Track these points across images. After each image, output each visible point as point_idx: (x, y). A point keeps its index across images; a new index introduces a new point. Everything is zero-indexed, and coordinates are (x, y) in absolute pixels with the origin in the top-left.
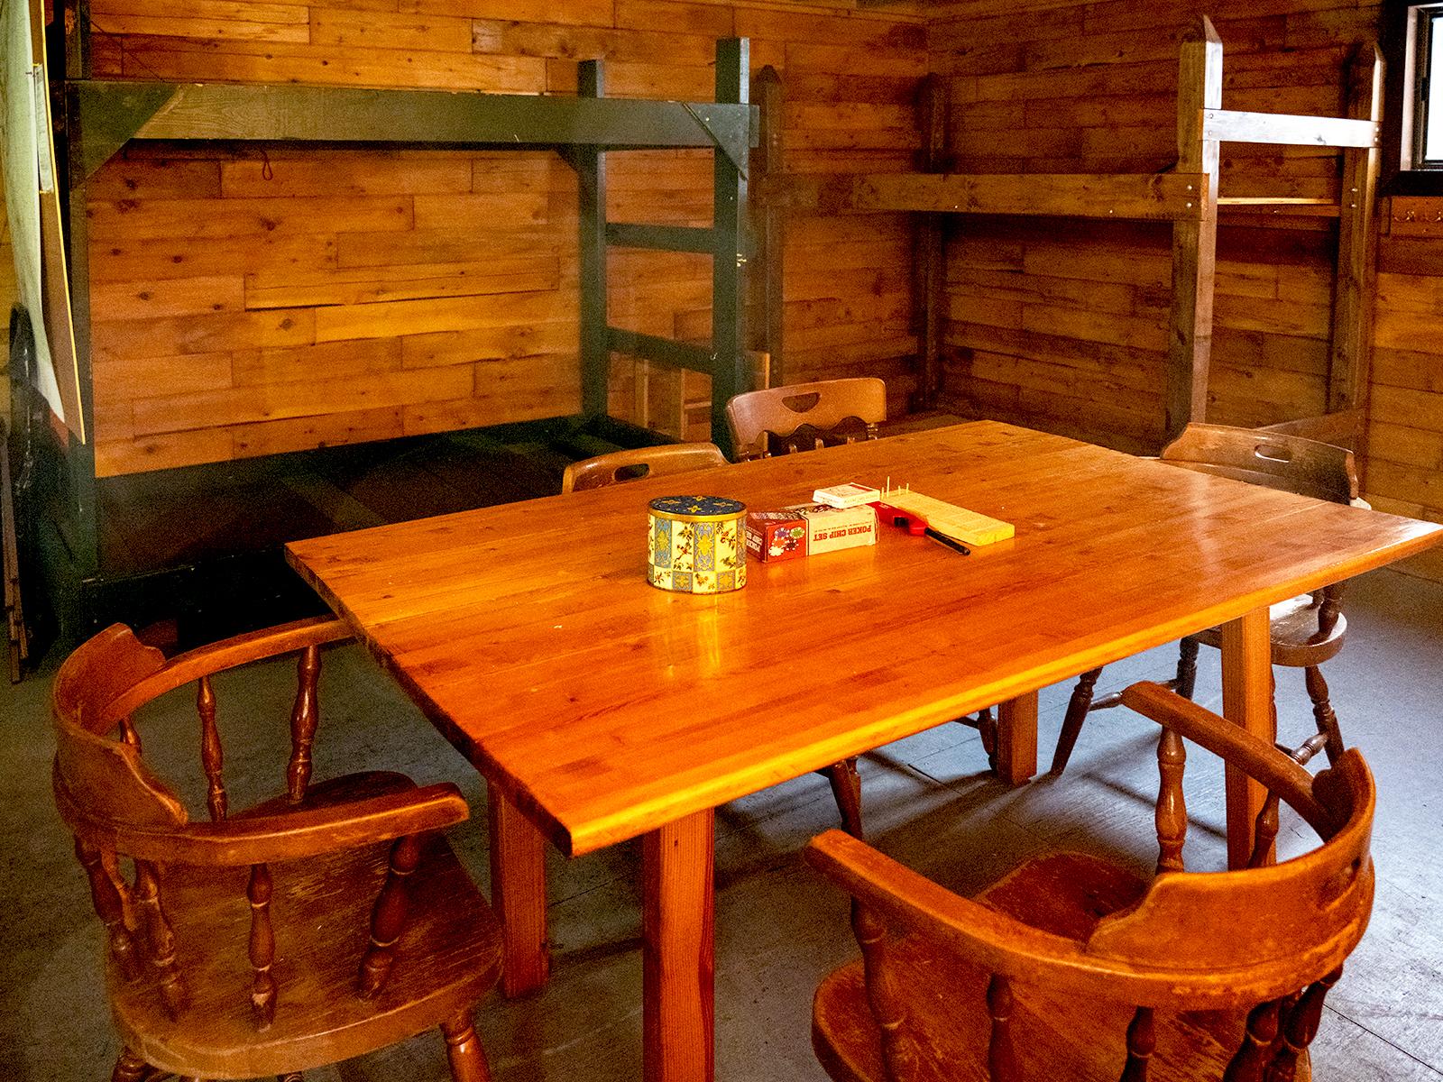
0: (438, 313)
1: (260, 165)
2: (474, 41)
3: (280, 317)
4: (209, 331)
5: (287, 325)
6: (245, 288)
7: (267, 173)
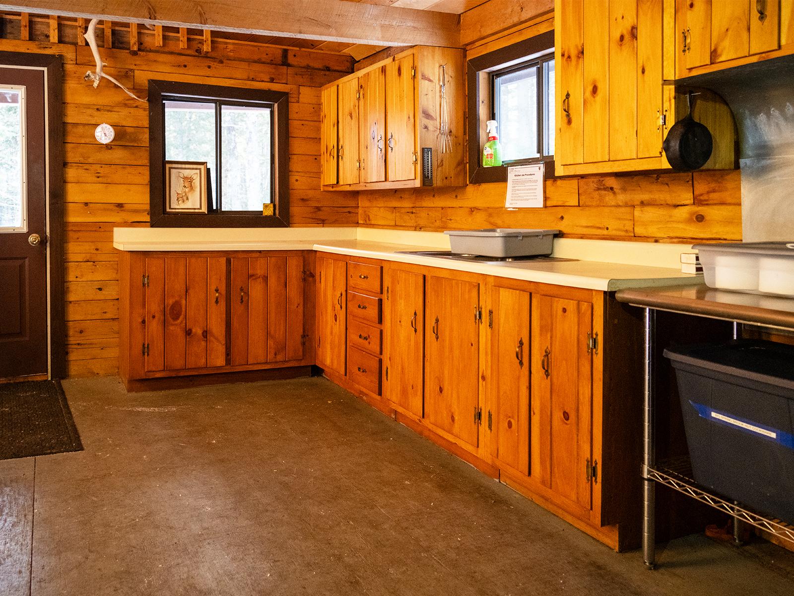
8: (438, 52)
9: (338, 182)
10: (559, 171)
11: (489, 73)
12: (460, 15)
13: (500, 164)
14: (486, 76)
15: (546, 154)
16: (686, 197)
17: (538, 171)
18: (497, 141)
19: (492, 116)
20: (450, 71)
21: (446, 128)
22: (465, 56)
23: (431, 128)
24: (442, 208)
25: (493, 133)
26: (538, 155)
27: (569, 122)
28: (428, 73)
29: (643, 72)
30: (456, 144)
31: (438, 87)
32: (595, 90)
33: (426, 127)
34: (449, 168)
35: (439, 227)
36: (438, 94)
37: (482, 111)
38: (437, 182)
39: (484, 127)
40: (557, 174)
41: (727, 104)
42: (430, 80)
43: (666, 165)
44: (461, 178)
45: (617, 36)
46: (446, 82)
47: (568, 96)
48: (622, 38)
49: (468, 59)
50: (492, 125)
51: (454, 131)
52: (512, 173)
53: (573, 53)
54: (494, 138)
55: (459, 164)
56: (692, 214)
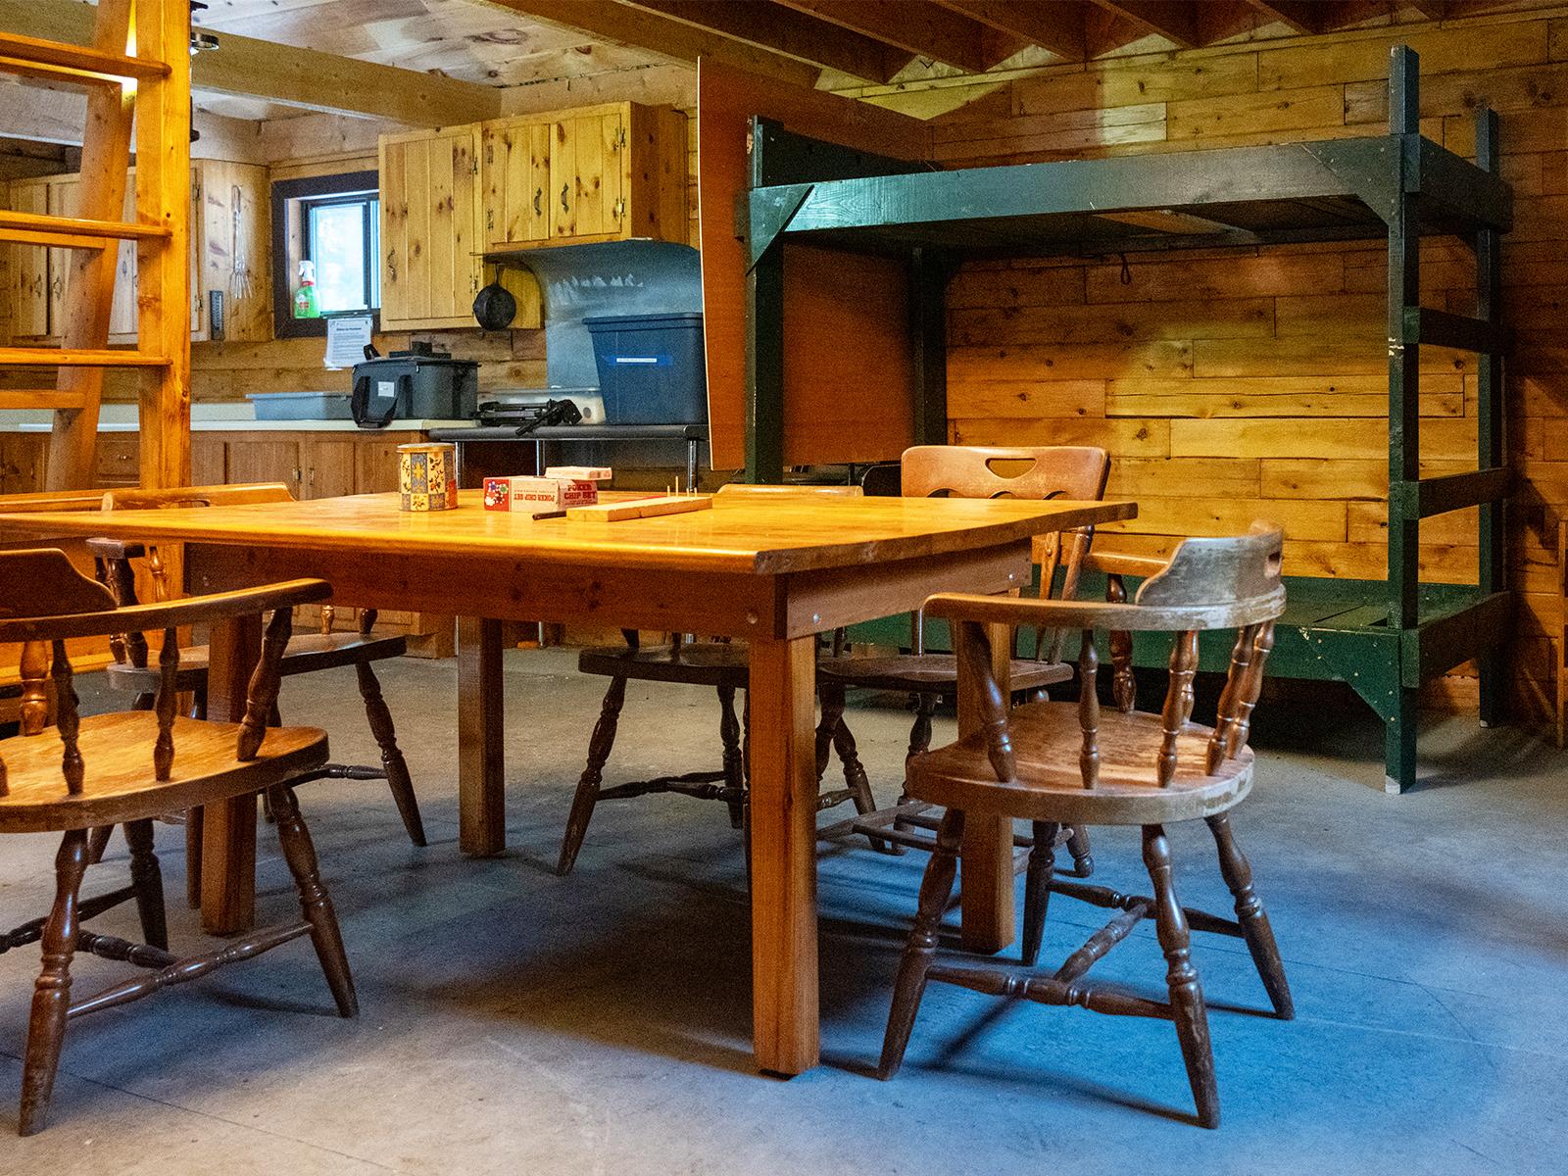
0: (1302, 435)
1: (1119, 269)
2: (1346, 110)
3: (1137, 425)
4: (1075, 435)
5: (1142, 434)
6: (1107, 395)
7: (1125, 278)
8: (231, 169)
9: (48, 332)
10: (385, 326)
11: (302, 202)
12: (260, 122)
13: (318, 315)
14: (298, 205)
15: (374, 306)
16: (507, 355)
17: (366, 325)
18: (313, 287)
19: (306, 255)
20: (248, 194)
21: (241, 267)
22: (268, 176)
23: (221, 266)
24: (234, 371)
25: (309, 277)
26: (365, 307)
27: (394, 277)
28: (217, 194)
29: (459, 240)
30: (257, 288)
31: (231, 215)
32: (418, 250)
33: (214, 264)
34: (247, 318)
35: (229, 397)
36: (231, 222)
37: (293, 248)
38: (231, 334)
39: (295, 268)
40: (382, 330)
41: (531, 271)
42: (219, 205)
43: (477, 325)
44: (263, 331)
45: (437, 203)
46: (242, 208)
47: (393, 252)
48: (441, 206)
49: (272, 180)
50: (307, 267)
51: (253, 271)
52: (332, 327)
53: (398, 212)
54: (309, 283)
55: (260, 313)
56: (511, 369)
